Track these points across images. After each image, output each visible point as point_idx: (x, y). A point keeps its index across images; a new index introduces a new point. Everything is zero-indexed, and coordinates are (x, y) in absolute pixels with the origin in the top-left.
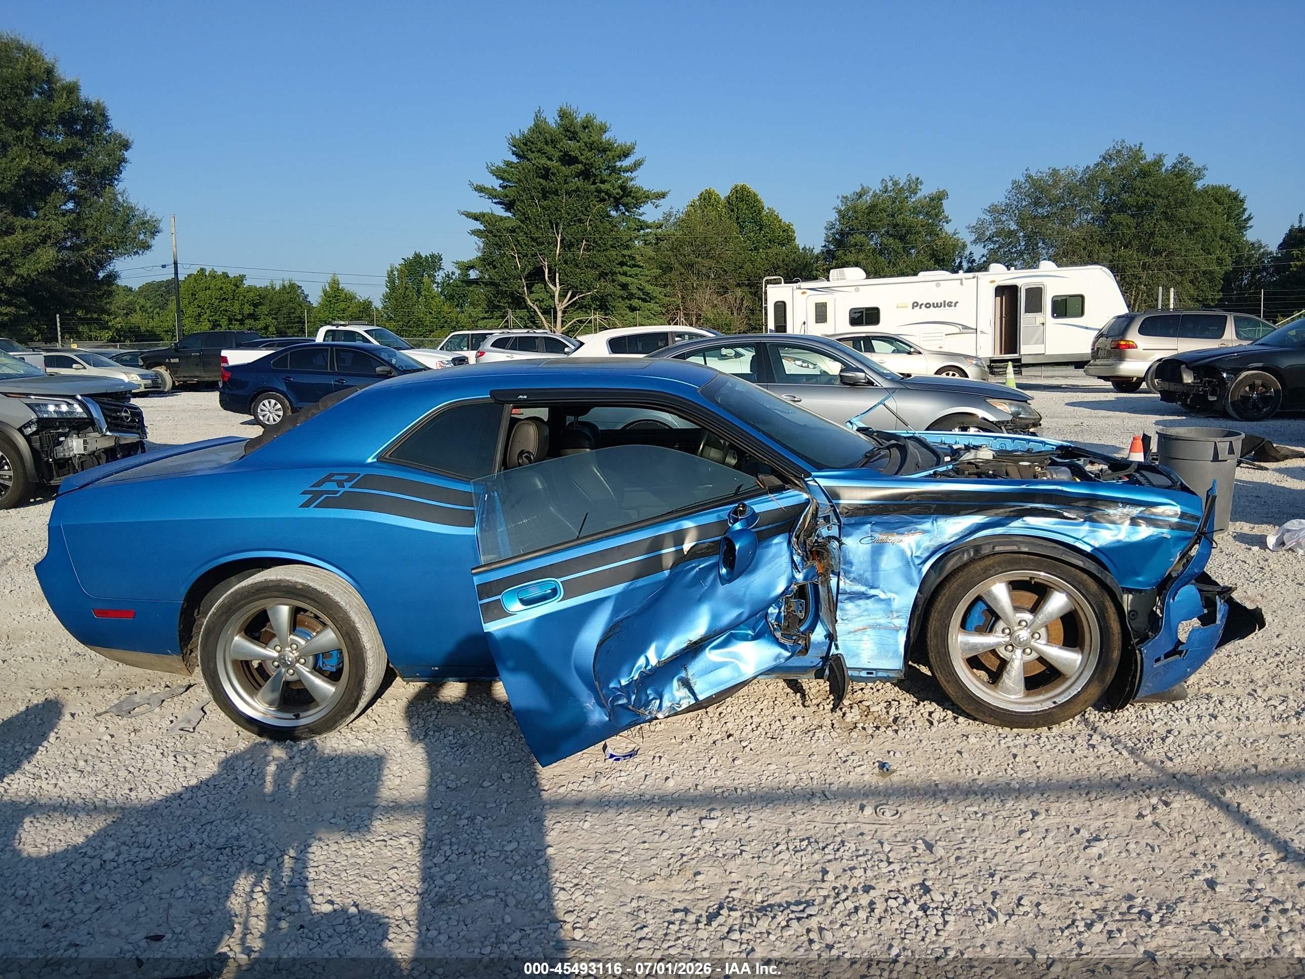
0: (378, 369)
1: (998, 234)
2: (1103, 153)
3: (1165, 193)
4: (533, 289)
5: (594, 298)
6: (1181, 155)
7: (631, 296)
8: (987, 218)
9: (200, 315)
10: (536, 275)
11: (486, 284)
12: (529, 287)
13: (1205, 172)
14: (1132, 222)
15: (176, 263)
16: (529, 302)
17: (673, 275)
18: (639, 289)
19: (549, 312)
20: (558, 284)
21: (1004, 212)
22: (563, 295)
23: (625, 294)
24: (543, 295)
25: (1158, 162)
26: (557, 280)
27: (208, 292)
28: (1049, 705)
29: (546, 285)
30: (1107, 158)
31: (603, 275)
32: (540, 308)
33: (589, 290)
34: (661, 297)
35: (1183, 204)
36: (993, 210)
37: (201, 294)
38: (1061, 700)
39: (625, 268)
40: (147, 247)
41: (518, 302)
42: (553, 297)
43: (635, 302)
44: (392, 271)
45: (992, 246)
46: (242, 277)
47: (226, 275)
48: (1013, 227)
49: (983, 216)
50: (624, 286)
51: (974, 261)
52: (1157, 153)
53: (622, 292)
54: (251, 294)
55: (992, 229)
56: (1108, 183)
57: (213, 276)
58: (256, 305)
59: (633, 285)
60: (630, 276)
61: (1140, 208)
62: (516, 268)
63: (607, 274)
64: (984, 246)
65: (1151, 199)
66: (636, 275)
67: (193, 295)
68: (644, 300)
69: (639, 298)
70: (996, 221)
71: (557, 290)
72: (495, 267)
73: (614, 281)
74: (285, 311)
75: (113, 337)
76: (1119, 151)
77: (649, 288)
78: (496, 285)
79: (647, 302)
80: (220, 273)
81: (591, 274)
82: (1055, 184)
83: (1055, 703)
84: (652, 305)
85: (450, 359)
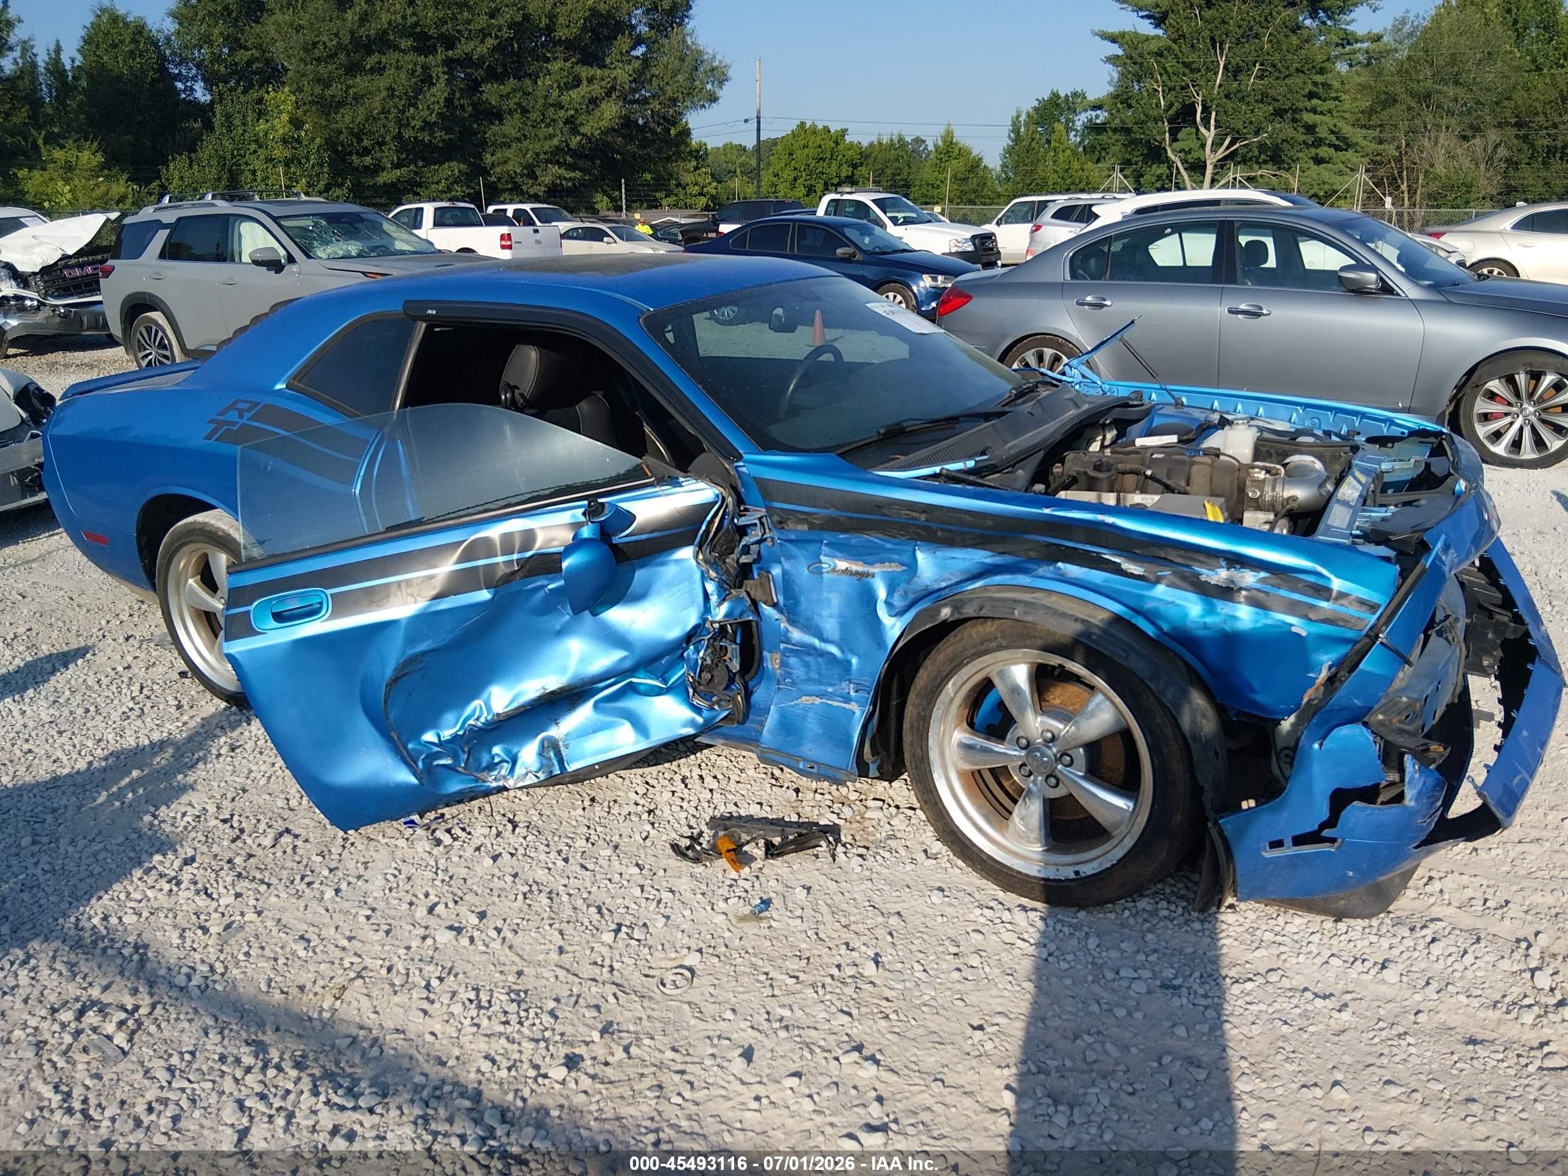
0: (839, 251)
4: (1179, 136)
5: (1262, 147)
7: (1319, 142)
9: (795, 179)
10: (1183, 117)
11: (1115, 130)
12: (1174, 134)
15: (758, 118)
16: (1170, 154)
17: (1397, 111)
18: (1332, 132)
19: (1197, 168)
20: (1212, 128)
22: (1217, 144)
23: (1310, 139)
24: (1193, 144)
26: (1213, 122)
27: (806, 150)
28: (1068, 873)
29: (1198, 129)
31: (1279, 113)
32: (1184, 161)
33: (1257, 133)
34: (1365, 143)
37: (798, 153)
38: (1088, 870)
39: (1315, 101)
40: (713, 99)
41: (1156, 154)
42: (1203, 146)
43: (1324, 151)
44: (1018, 117)
46: (844, 132)
47: (827, 130)
50: (1310, 129)
53: (1304, 137)
54: (850, 153)
57: (814, 131)
58: (855, 166)
59: (1324, 124)
60: (1321, 113)
62: (1158, 105)
63: (1286, 111)
66: (1330, 111)
67: (791, 154)
68: (1337, 148)
69: (1330, 146)
71: (1210, 135)
72: (1130, 106)
73: (1294, 120)
74: (889, 171)
75: (707, 205)
77: (1347, 130)
78: (1127, 131)
79: (1341, 150)
80: (820, 127)
81: (1262, 111)
83: (1077, 873)
84: (1350, 154)
85: (969, 236)
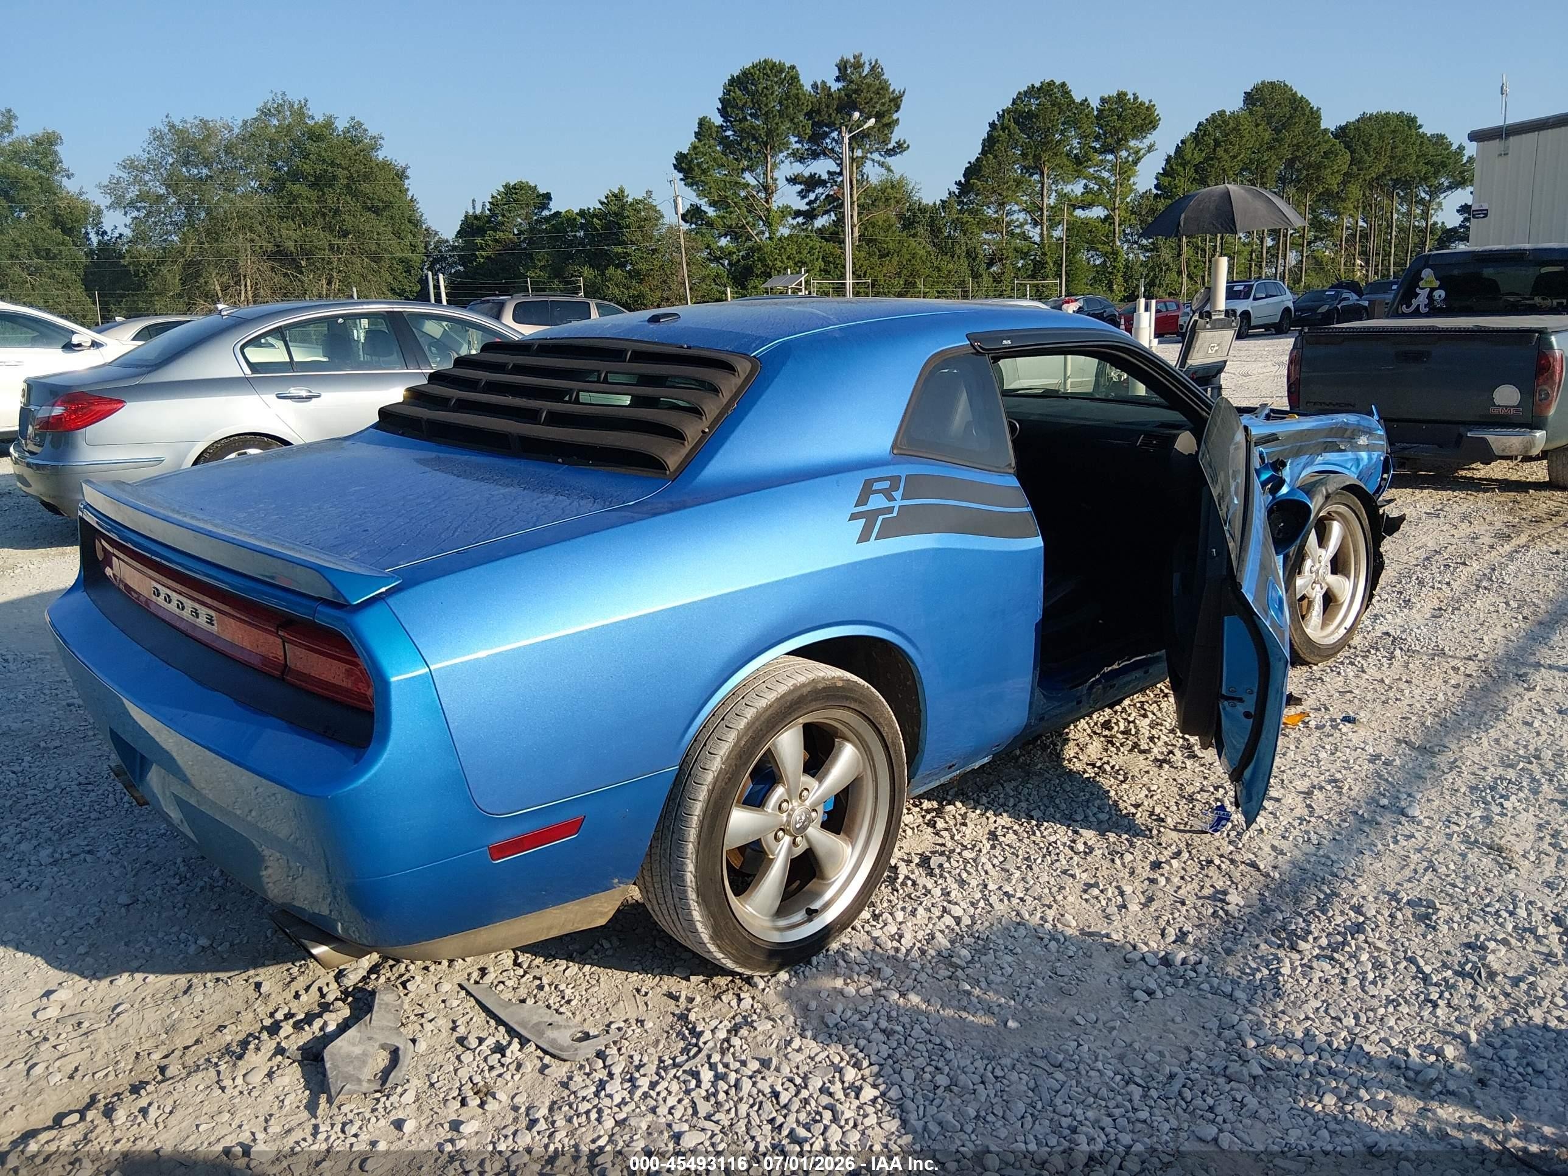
1: (141, 198)
2: (260, 105)
3: (345, 163)
6: (353, 119)
8: (124, 175)
13: (381, 141)
14: (314, 195)
21: (144, 169)
25: (329, 124)
30: (266, 112)
35: (366, 177)
36: (130, 165)
45: (135, 214)
48: (162, 191)
49: (118, 173)
51: (105, 233)
52: (327, 114)
55: (133, 192)
56: (273, 143)
61: (318, 178)
64: (125, 214)
65: (330, 169)
70: (137, 181)
76: (279, 105)
82: (207, 138)
